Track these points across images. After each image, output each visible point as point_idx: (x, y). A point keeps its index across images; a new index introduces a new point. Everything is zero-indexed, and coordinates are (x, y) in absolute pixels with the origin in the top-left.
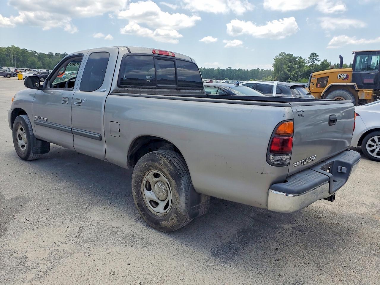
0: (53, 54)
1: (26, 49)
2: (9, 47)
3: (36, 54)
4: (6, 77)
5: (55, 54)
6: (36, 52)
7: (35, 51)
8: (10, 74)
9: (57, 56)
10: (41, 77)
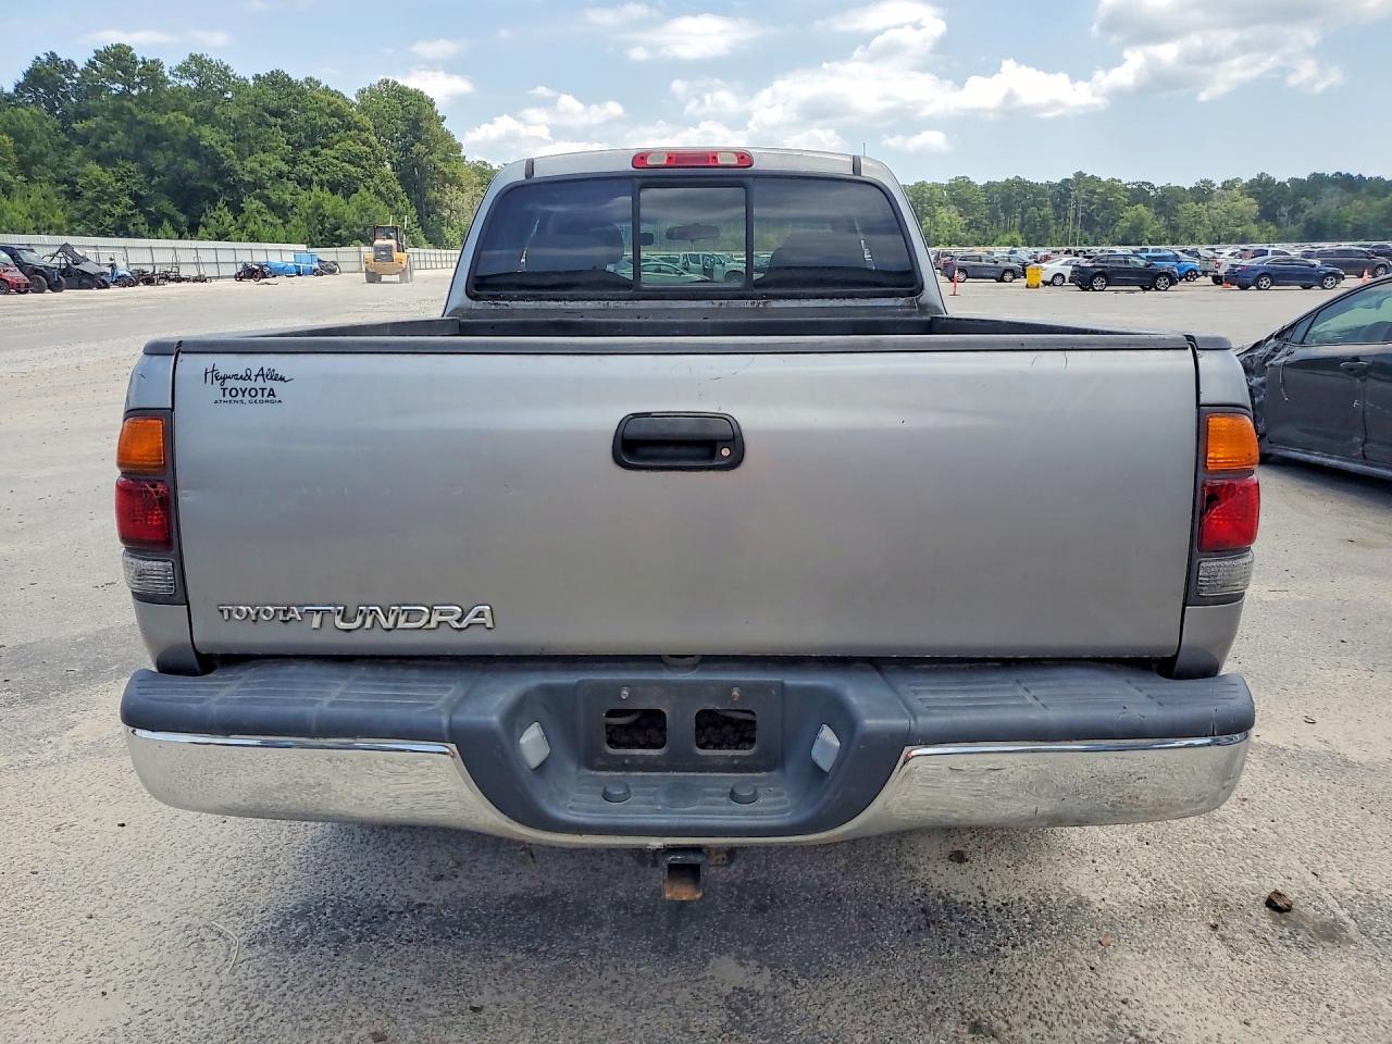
0: (1214, 185)
1: (1120, 181)
2: (1067, 180)
3: (1152, 193)
4: (1001, 280)
5: (1224, 184)
6: (1152, 187)
7: (1149, 184)
8: (1011, 270)
9: (1226, 190)
10: (1098, 274)
